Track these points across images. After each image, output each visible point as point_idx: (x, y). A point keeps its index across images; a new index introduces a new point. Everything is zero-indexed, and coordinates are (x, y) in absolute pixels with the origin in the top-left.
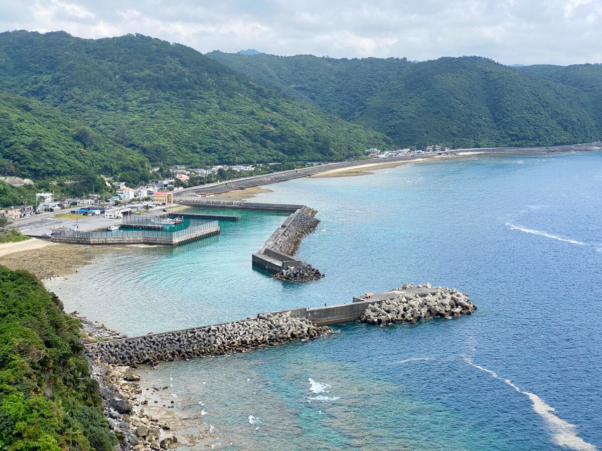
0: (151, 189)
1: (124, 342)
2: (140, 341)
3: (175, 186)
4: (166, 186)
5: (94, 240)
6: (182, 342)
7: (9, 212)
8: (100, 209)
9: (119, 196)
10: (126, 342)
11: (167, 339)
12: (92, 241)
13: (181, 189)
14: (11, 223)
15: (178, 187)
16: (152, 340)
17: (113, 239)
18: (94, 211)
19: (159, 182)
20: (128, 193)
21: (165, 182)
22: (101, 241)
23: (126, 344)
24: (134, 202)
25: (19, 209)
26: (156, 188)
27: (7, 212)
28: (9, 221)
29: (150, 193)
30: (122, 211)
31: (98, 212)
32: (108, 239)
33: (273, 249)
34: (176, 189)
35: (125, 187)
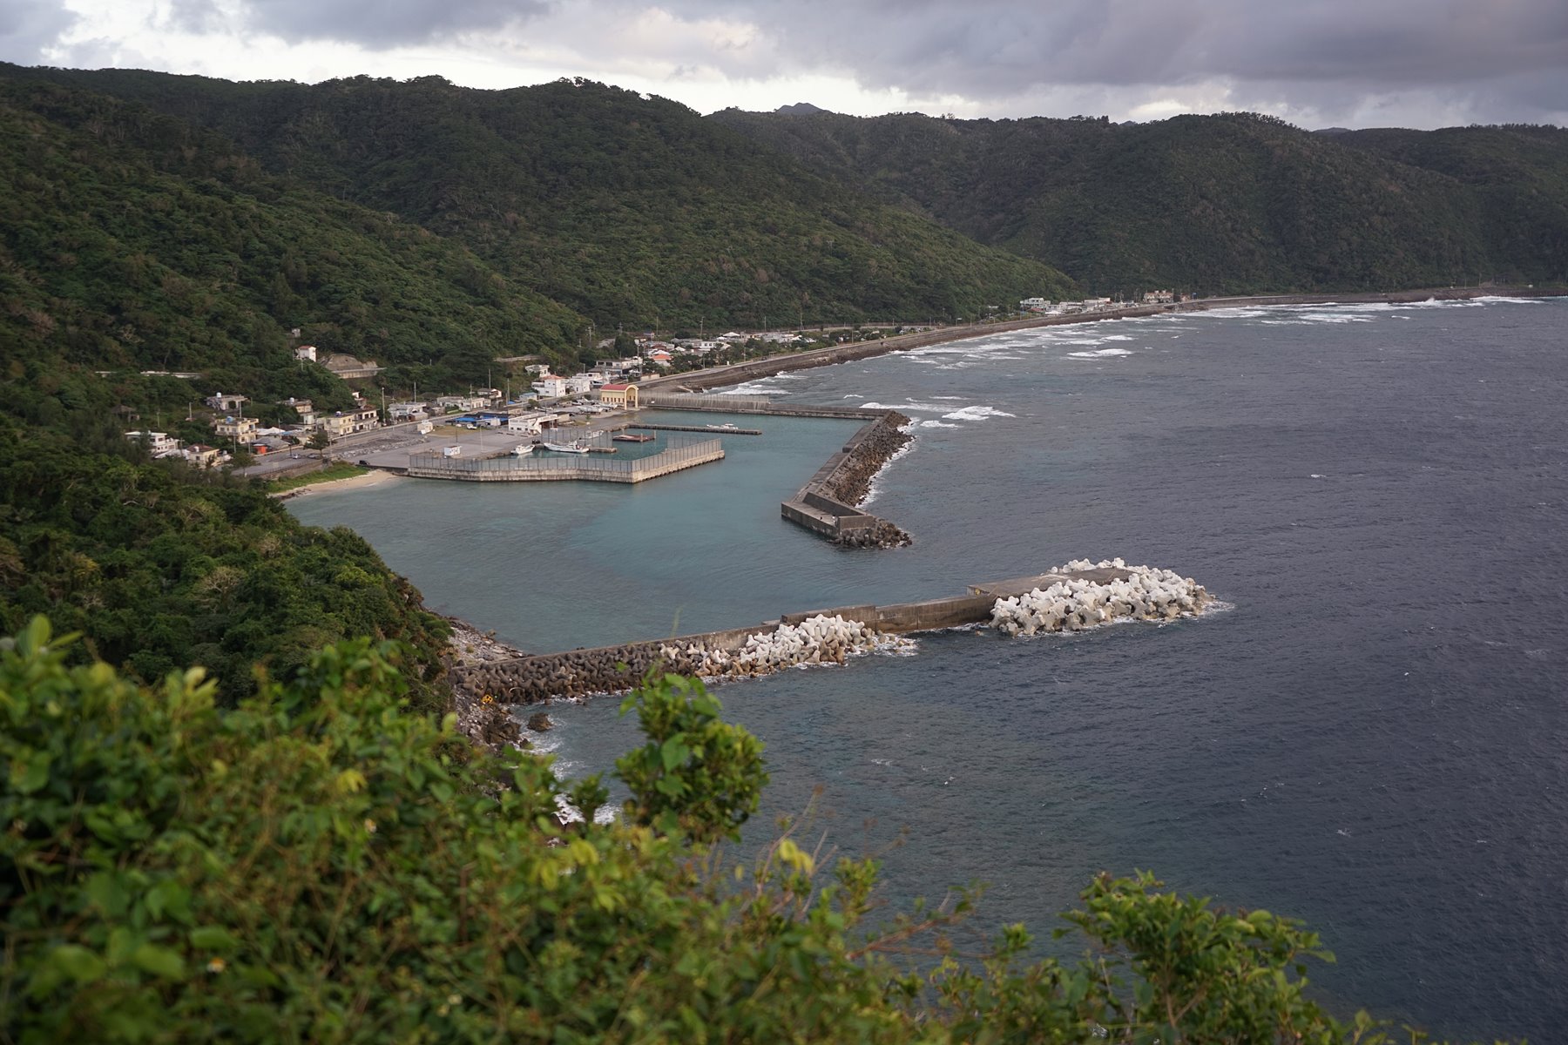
0: (597, 377)
1: (528, 664)
2: (557, 662)
3: (644, 374)
4: (626, 371)
5: (486, 474)
6: (636, 666)
7: (333, 421)
8: (499, 416)
9: (537, 392)
10: (532, 664)
11: (608, 659)
12: (483, 475)
13: (655, 377)
14: (334, 442)
15: (650, 373)
16: (581, 661)
17: (520, 473)
18: (487, 420)
19: (614, 364)
20: (555, 387)
21: (626, 364)
22: (499, 475)
23: (532, 668)
24: (564, 403)
25: (352, 417)
26: (608, 377)
27: (329, 422)
28: (331, 438)
29: (596, 386)
30: (540, 420)
31: (495, 422)
32: (513, 473)
33: (821, 494)
34: (645, 378)
35: (548, 374)
